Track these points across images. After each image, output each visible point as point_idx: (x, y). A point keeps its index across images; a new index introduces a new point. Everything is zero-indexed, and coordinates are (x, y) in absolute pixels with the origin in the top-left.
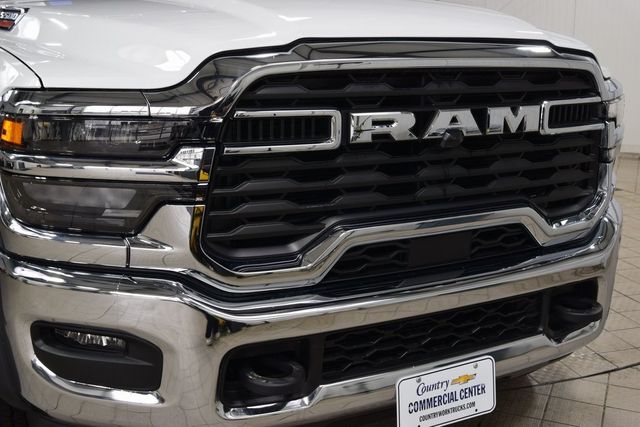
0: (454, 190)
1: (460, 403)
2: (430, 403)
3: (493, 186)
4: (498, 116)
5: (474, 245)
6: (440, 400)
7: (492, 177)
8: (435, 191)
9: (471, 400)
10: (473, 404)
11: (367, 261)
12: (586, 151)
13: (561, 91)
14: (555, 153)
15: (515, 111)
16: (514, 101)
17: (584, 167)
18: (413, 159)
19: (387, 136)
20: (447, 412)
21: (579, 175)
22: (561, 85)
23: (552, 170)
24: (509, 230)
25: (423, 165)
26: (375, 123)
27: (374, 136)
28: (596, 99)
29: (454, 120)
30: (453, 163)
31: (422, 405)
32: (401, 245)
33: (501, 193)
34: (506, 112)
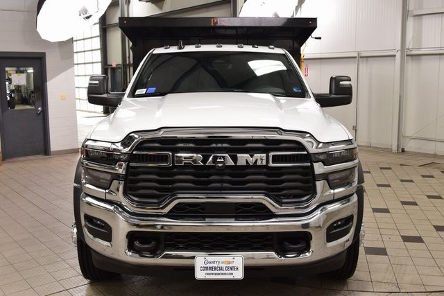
1: (225, 272)
2: (211, 268)
4: (243, 158)
6: (215, 268)
8: (218, 185)
9: (231, 272)
10: (232, 274)
11: (187, 209)
15: (252, 156)
16: (251, 151)
20: (218, 274)
28: (306, 153)
31: (207, 268)
34: (247, 155)
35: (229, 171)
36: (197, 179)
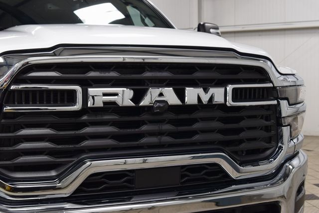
0: (166, 139)
3: (196, 138)
5: (183, 176)
7: (195, 133)
8: (153, 140)
11: (105, 183)
12: (267, 118)
13: (243, 79)
14: (241, 119)
15: (206, 91)
16: (206, 84)
17: (267, 129)
18: (136, 118)
19: (114, 103)
21: (263, 134)
22: (241, 76)
23: (241, 130)
24: (209, 167)
25: (143, 123)
26: (105, 95)
27: (105, 103)
28: (270, 85)
29: (161, 95)
30: (166, 122)
32: (127, 173)
33: (203, 143)
35: (172, 116)
36: (122, 131)
